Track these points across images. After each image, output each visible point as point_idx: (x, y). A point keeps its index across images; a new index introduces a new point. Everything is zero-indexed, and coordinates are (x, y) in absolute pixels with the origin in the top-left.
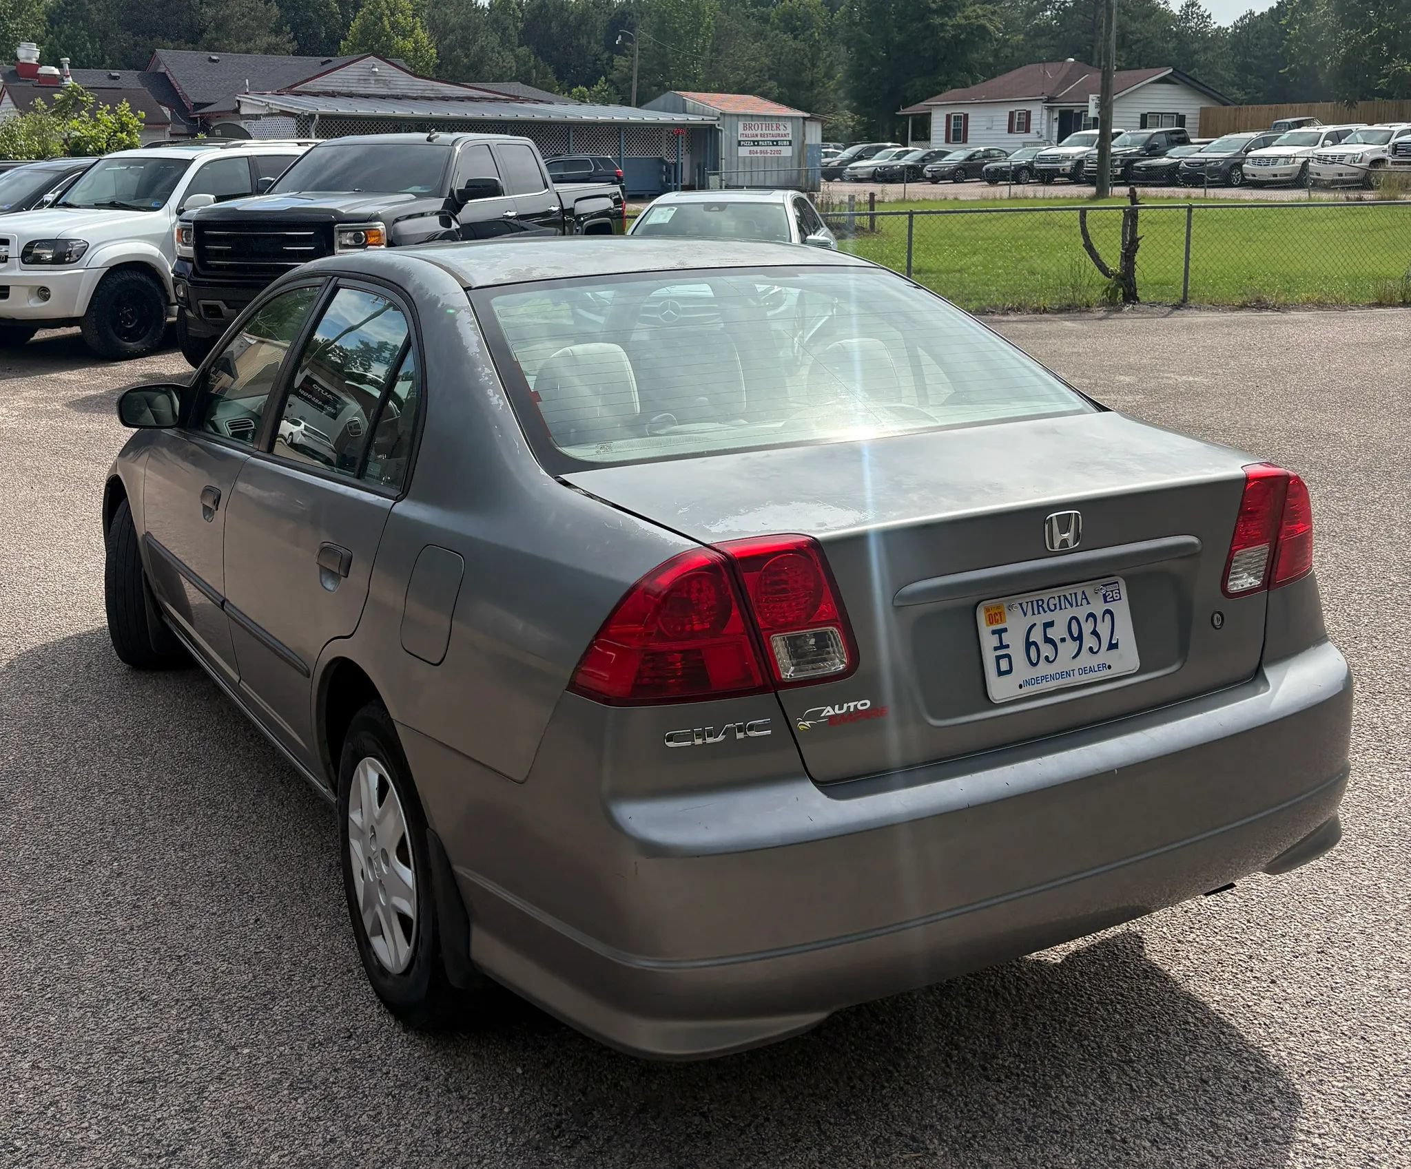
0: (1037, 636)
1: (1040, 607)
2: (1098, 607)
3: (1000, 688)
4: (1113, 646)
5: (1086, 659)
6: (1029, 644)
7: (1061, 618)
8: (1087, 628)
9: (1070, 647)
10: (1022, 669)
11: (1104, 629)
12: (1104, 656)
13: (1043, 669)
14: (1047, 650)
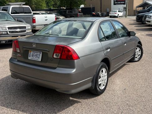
0: (33, 54)
1: (34, 52)
2: (39, 54)
3: (29, 58)
4: (39, 58)
5: (36, 58)
6: (32, 55)
7: (35, 54)
8: (37, 55)
9: (35, 57)
10: (31, 57)
11: (39, 56)
12: (38, 59)
13: (33, 58)
14: (33, 56)
